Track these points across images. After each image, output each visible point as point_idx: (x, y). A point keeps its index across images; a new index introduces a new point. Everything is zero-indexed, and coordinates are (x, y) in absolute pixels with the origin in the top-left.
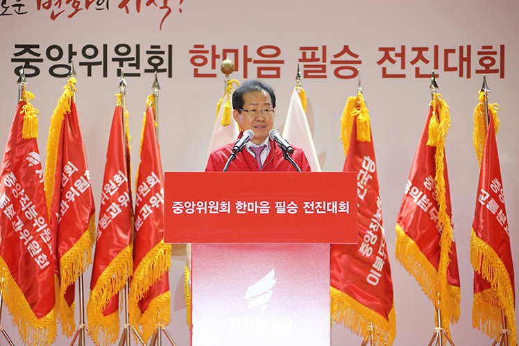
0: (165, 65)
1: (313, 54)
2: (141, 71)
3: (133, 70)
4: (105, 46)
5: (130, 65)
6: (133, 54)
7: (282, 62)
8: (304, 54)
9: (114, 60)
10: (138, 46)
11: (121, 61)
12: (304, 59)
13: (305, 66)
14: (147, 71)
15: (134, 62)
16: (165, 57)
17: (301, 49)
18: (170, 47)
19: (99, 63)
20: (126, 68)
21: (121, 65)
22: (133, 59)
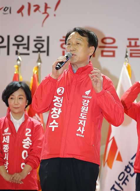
0: (45, 49)
1: (136, 43)
2: (30, 52)
3: (25, 51)
4: (8, 37)
5: (24, 48)
6: (25, 41)
7: (116, 47)
8: (130, 43)
9: (14, 45)
10: (28, 37)
11: (18, 46)
12: (130, 46)
13: (131, 50)
14: (34, 52)
15: (26, 46)
16: (45, 43)
17: (129, 39)
18: (48, 38)
19: (5, 47)
20: (21, 50)
21: (18, 48)
22: (25, 44)
